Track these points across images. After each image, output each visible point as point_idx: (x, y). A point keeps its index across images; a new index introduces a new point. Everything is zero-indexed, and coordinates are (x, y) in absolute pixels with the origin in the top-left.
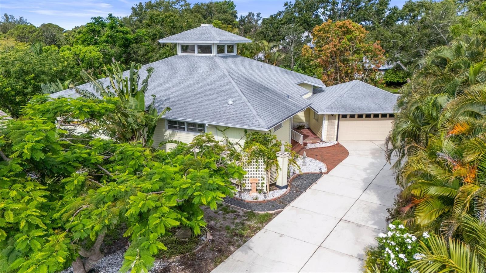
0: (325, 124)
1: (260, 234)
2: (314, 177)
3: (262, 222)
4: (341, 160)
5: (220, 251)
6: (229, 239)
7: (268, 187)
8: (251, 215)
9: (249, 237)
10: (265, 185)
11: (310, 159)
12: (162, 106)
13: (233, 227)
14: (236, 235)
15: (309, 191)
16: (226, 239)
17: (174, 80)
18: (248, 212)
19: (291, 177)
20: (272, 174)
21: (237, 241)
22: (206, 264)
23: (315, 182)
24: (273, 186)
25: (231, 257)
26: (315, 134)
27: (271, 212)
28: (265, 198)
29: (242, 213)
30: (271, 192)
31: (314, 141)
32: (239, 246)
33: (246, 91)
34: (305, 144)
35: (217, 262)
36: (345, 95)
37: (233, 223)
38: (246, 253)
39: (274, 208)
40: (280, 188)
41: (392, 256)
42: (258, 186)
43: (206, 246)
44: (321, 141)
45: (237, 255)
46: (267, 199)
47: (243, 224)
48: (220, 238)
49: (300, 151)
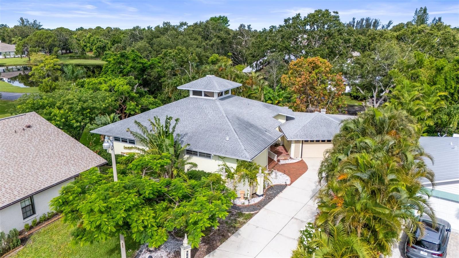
0: (293, 146)
1: (245, 226)
2: (281, 188)
3: (246, 219)
4: (301, 174)
5: (223, 235)
6: (228, 229)
7: (251, 196)
8: (240, 214)
9: (238, 228)
10: (249, 195)
11: (281, 173)
12: (182, 139)
13: (230, 221)
14: (232, 226)
15: (276, 198)
16: (226, 229)
17: (189, 118)
18: (238, 212)
19: (266, 188)
20: (253, 187)
21: (232, 230)
22: (216, 242)
23: (281, 191)
24: (254, 195)
25: (229, 239)
26: (287, 152)
27: (252, 213)
28: (249, 203)
29: (235, 213)
30: (253, 199)
31: (286, 157)
32: (233, 233)
33: (237, 130)
34: (279, 161)
35: (222, 242)
36: (307, 125)
37: (230, 219)
38: (237, 237)
39: (254, 210)
40: (259, 196)
42: (244, 195)
43: (215, 233)
44: (290, 158)
45: (232, 238)
46: (251, 204)
47: (235, 220)
48: (222, 228)
49: (274, 166)
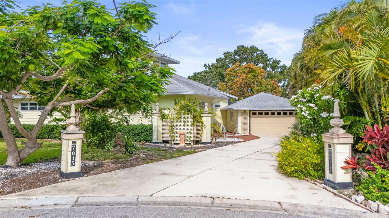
0: (240, 119)
4: (254, 139)
5: (151, 160)
7: (195, 142)
8: (180, 151)
16: (157, 157)
20: (198, 131)
22: (139, 163)
24: (199, 143)
26: (232, 133)
27: (197, 150)
28: (192, 146)
30: (197, 145)
35: (149, 162)
36: (253, 100)
40: (205, 144)
41: (304, 108)
43: (139, 158)
44: (237, 133)
48: (151, 157)
